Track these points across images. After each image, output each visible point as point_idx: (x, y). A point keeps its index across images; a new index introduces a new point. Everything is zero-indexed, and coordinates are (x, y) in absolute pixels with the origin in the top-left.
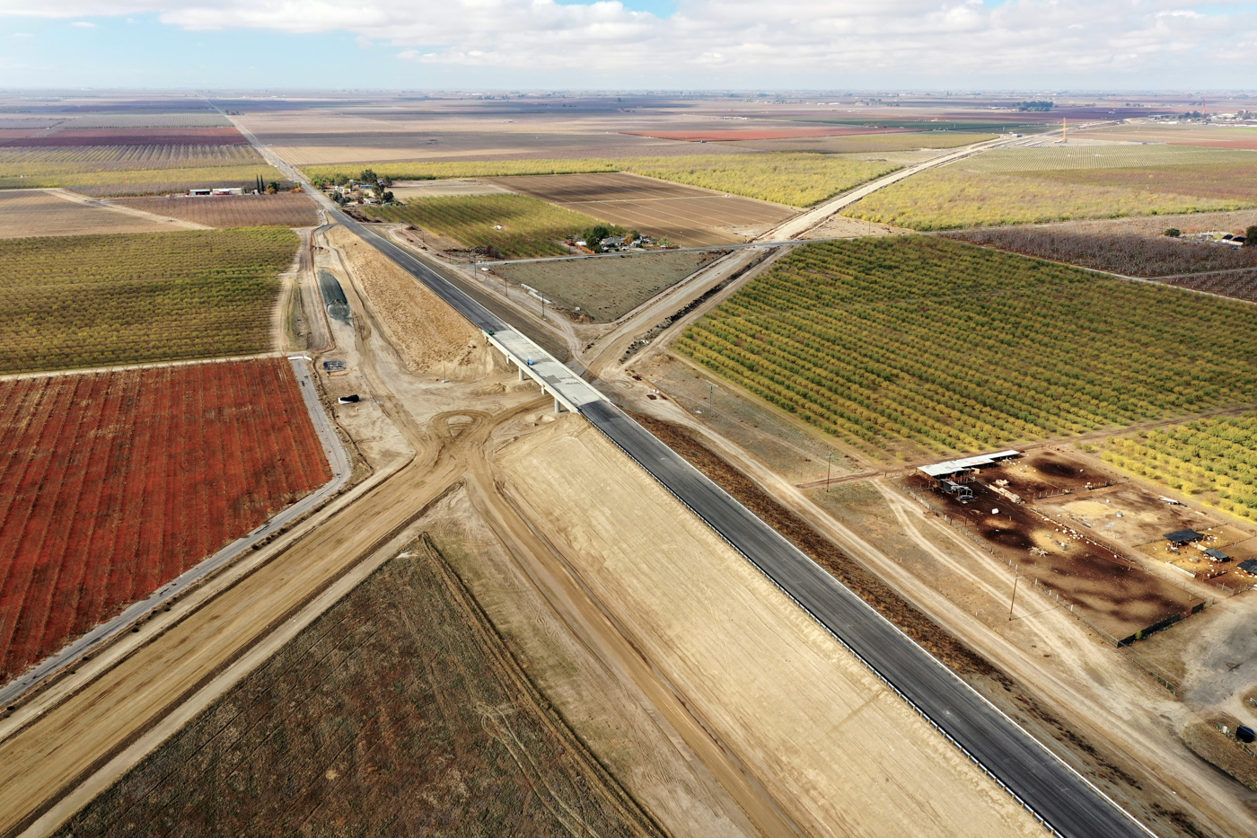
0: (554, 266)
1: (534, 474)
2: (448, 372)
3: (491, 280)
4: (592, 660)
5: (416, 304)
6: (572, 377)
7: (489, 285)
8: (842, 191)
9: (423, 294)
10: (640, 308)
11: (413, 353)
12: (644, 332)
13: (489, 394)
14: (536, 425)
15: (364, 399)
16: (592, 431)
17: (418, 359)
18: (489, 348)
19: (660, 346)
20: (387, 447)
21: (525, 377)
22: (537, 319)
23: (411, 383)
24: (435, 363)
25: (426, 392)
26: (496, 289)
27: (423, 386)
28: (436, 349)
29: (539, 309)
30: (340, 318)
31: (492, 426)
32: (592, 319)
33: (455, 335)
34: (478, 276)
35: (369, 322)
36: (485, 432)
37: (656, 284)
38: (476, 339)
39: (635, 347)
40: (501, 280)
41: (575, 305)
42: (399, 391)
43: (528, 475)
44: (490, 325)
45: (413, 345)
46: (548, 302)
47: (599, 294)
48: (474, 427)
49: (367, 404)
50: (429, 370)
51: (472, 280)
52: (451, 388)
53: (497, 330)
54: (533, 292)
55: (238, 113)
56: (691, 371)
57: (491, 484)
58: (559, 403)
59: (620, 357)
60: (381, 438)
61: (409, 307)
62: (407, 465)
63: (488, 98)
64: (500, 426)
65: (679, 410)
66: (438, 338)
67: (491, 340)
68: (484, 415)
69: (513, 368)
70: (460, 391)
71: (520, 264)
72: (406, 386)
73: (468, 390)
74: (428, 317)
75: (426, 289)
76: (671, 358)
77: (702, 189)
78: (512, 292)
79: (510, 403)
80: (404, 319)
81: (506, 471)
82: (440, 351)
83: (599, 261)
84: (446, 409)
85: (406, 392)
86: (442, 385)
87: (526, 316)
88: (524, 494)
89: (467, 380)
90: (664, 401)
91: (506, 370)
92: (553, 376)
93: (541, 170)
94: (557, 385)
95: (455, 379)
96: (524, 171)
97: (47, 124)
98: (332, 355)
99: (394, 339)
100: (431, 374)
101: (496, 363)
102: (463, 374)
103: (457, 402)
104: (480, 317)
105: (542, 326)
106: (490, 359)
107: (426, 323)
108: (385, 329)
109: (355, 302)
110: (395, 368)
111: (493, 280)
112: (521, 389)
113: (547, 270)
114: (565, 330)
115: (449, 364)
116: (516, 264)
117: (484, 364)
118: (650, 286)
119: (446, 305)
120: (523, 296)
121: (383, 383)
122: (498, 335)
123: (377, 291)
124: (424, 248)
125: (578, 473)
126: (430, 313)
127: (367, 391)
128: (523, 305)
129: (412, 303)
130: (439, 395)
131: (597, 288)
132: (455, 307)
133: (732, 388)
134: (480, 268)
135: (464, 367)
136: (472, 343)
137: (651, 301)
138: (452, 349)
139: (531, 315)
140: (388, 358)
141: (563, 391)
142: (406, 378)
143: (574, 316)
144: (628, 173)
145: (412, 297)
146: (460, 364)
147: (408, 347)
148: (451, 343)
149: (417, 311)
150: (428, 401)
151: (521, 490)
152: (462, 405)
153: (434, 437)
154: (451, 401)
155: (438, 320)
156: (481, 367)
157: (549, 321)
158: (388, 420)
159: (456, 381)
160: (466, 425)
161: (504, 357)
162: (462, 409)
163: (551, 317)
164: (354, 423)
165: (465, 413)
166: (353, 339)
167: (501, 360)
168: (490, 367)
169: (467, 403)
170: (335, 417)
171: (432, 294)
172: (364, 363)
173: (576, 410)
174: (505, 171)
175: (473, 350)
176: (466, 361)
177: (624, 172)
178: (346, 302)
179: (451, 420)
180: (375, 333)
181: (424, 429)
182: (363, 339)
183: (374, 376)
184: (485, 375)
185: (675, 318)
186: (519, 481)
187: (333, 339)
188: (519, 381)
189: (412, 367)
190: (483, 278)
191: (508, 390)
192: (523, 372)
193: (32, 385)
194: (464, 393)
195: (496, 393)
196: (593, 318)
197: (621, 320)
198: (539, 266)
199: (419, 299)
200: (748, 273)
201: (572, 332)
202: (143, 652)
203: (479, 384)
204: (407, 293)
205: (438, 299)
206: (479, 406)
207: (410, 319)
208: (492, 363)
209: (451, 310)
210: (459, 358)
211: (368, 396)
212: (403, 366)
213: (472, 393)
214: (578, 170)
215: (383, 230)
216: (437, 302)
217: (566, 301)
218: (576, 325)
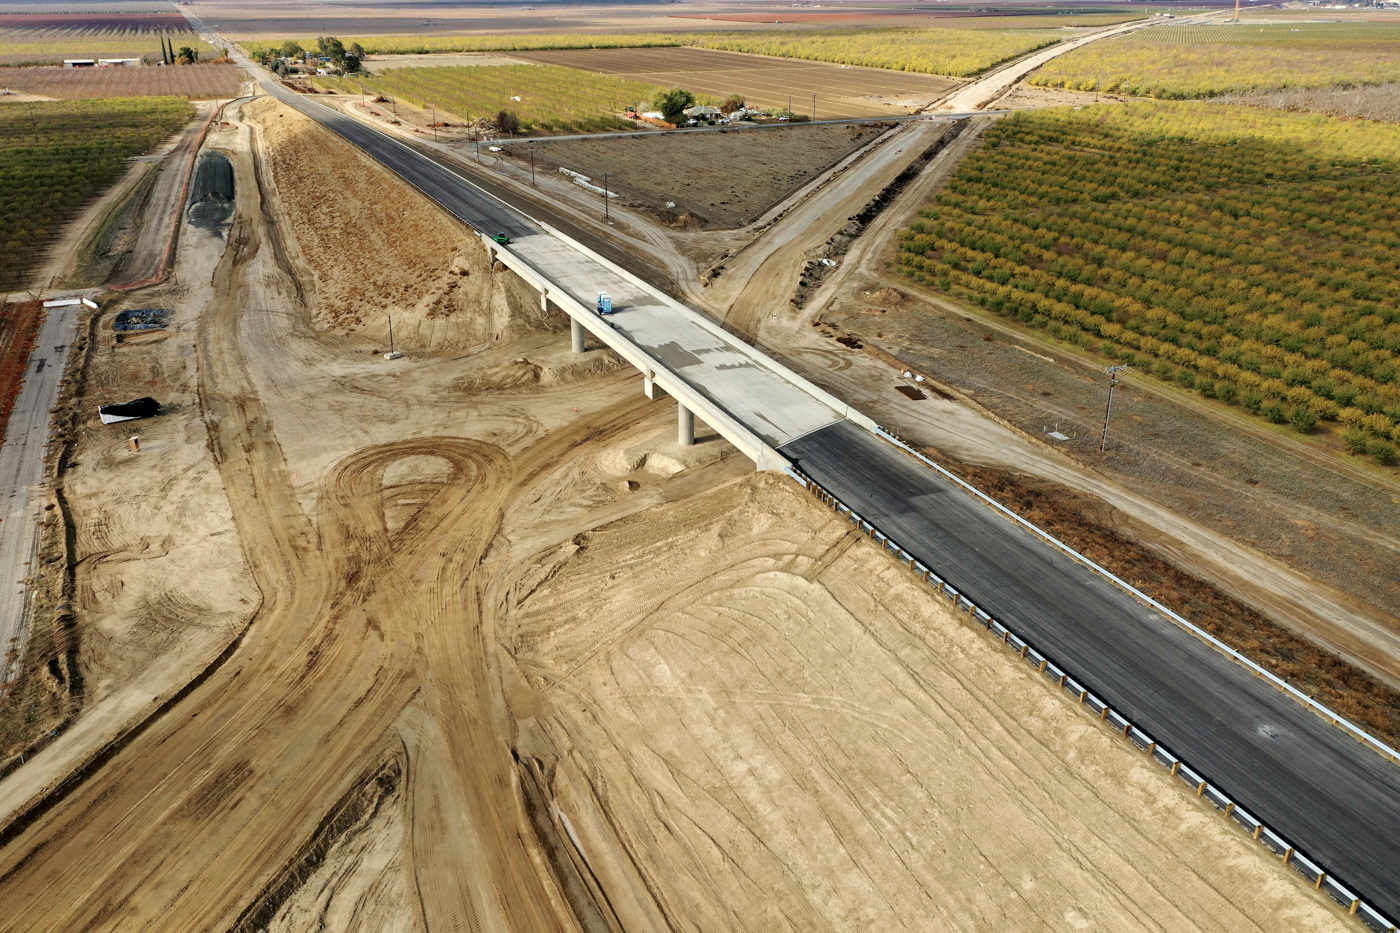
0: (612, 144)
1: (668, 740)
2: (403, 333)
3: (505, 164)
5: (355, 193)
6: (728, 348)
7: (501, 170)
8: (1004, 61)
9: (371, 174)
10: (786, 204)
11: (332, 289)
12: (818, 243)
13: (500, 387)
14: (633, 485)
15: (173, 409)
16: (871, 556)
17: (338, 303)
18: (499, 276)
19: (862, 269)
20: (173, 582)
21: (591, 343)
22: (595, 223)
23: (309, 362)
24: (375, 311)
25: (345, 384)
26: (514, 176)
27: (338, 369)
28: (380, 280)
29: (599, 207)
30: (206, 225)
31: (506, 489)
32: (704, 223)
33: (422, 249)
34: (483, 158)
35: (261, 231)
36: (485, 509)
37: (798, 167)
38: (467, 255)
39: (813, 275)
40: (522, 163)
41: (664, 199)
42: (273, 384)
43: (645, 735)
44: (501, 224)
45: (336, 272)
46: (611, 194)
47: (704, 183)
48: (455, 495)
49: (178, 421)
50: (359, 328)
51: (472, 164)
52: (407, 373)
53: (518, 235)
54: (582, 180)
56: (962, 325)
57: (502, 781)
58: (691, 416)
59: (791, 294)
60: (167, 543)
61: (340, 199)
62: (210, 670)
64: (529, 493)
65: (1002, 430)
66: (387, 256)
67: (504, 256)
68: (484, 452)
69: (559, 321)
70: (426, 379)
71: (555, 142)
72: (295, 368)
73: (448, 378)
74: (372, 215)
75: (377, 167)
76: (904, 296)
78: (543, 180)
79: (553, 414)
80: (327, 223)
81: (557, 698)
82: (386, 284)
83: (685, 137)
84: (384, 434)
85: (291, 386)
86: (385, 365)
87: (573, 218)
88: (640, 851)
89: (448, 352)
90: (946, 404)
91: (540, 327)
92: (673, 346)
94: (689, 370)
95: (418, 351)
98: (151, 295)
99: (301, 263)
100: (364, 339)
101: (516, 310)
102: (437, 337)
103: (416, 412)
104: (478, 210)
105: (608, 236)
106: (500, 301)
107: (367, 228)
108: (291, 244)
109: (249, 197)
110: (284, 322)
111: (506, 164)
112: (578, 373)
113: (602, 149)
114: (657, 242)
115: (406, 315)
116: (548, 142)
117: (488, 313)
118: (789, 169)
119: (409, 191)
120: (562, 186)
121: (242, 361)
122: (519, 245)
123: (294, 178)
124: (396, 122)
125: (872, 775)
126: (378, 207)
127: (193, 383)
128: (565, 200)
129: (348, 194)
130: (372, 392)
131: (696, 174)
132: (428, 193)
133: (1088, 363)
134: (485, 148)
135: (440, 321)
136: (459, 263)
137: (803, 192)
138: (413, 280)
139: (583, 217)
140: (276, 304)
141: (716, 392)
142: (301, 348)
143: (668, 218)
144: (694, 47)
145: (348, 182)
146: (432, 314)
147: (324, 278)
148: (411, 264)
149: (354, 207)
150: (340, 410)
151: (623, 821)
152: (425, 424)
153: (332, 534)
154: (400, 409)
155: (391, 219)
156: (480, 321)
157: (619, 226)
158: (214, 477)
159: (420, 355)
160: (432, 488)
161: (535, 294)
162: (428, 433)
163: (622, 220)
164: (112, 487)
165: (430, 448)
166: (216, 260)
167: (527, 301)
168: (502, 320)
169: (442, 416)
170: (66, 464)
171: (387, 175)
172: (215, 314)
173: (783, 466)
175: (462, 281)
176: (445, 307)
177: (689, 47)
178: (230, 197)
179: (393, 472)
180: (266, 251)
181: (308, 505)
182: (235, 263)
183: (225, 345)
184: (492, 340)
185: (865, 218)
186: (613, 769)
187: (172, 261)
188: (572, 352)
189: (323, 321)
190: (491, 161)
191: (547, 376)
192: (582, 329)
194: (435, 388)
195: (517, 385)
196: (706, 221)
197: (760, 223)
198: (587, 146)
199: (362, 185)
200: (945, 152)
201: (671, 247)
203: (477, 362)
204: (342, 176)
205: (397, 181)
206: (473, 426)
207: (338, 222)
208: (506, 310)
209: (420, 199)
210: (428, 299)
211: (188, 399)
212: (303, 320)
213: (456, 388)
215: (335, 103)
216: (393, 187)
217: (646, 194)
218: (674, 233)
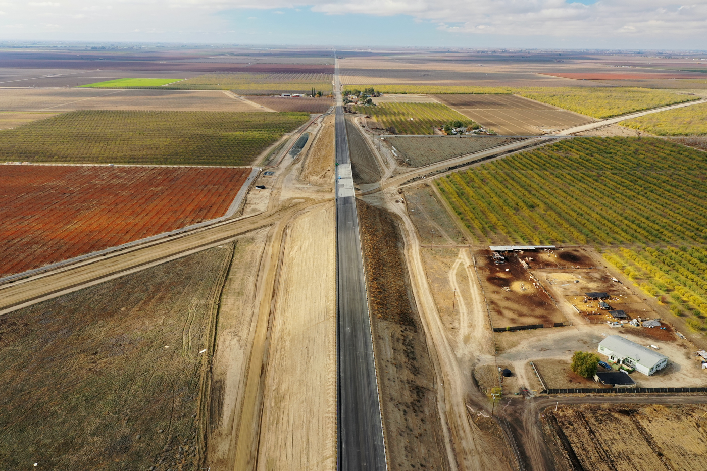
1: (302, 224)
2: (314, 181)
4: (252, 293)
6: (351, 186)
7: (377, 146)
9: (331, 145)
10: (440, 162)
11: (307, 171)
12: (428, 173)
13: (324, 192)
15: (267, 188)
17: (306, 174)
19: (429, 180)
20: (257, 207)
23: (294, 184)
24: (311, 176)
25: (297, 188)
27: (298, 186)
29: (389, 158)
30: (293, 154)
31: (310, 205)
33: (326, 164)
35: (303, 157)
36: (304, 207)
37: (463, 151)
38: (331, 167)
39: (415, 179)
40: (385, 144)
41: (408, 158)
42: (285, 187)
44: (343, 161)
46: (396, 155)
47: (427, 154)
48: (302, 204)
49: (267, 190)
50: (307, 179)
51: (371, 143)
53: (343, 164)
54: (394, 150)
55: (342, 58)
56: (431, 193)
57: (283, 227)
59: (402, 183)
60: (258, 204)
61: (322, 151)
62: (257, 215)
63: (483, 52)
64: (313, 205)
66: (320, 165)
68: (312, 200)
71: (403, 137)
72: (291, 184)
73: (316, 189)
75: (334, 144)
76: (428, 186)
77: (551, 106)
78: (384, 150)
80: (316, 157)
81: (295, 222)
82: (316, 171)
84: (298, 196)
85: (288, 187)
86: (307, 186)
88: (293, 232)
89: (321, 185)
90: (401, 204)
92: (343, 185)
93: (466, 91)
94: (340, 188)
95: (315, 184)
96: (456, 92)
97: (251, 61)
98: (273, 169)
99: (306, 165)
100: (306, 181)
102: (320, 182)
105: (381, 166)
107: (321, 159)
108: (307, 161)
109: (307, 148)
110: (294, 177)
113: (413, 141)
114: (391, 169)
115: (316, 178)
116: (401, 137)
117: (331, 179)
120: (387, 152)
121: (283, 182)
122: (340, 166)
124: (363, 126)
127: (272, 185)
131: (429, 151)
134: (380, 138)
135: (321, 179)
138: (321, 171)
140: (295, 173)
141: (339, 191)
142: (295, 181)
143: (402, 163)
144: (517, 95)
145: (326, 147)
146: (320, 178)
147: (308, 169)
148: (322, 168)
150: (294, 191)
151: (293, 230)
152: (307, 195)
153: (281, 206)
154: (304, 193)
155: (326, 157)
156: (329, 180)
157: (387, 164)
158: (268, 197)
160: (300, 203)
163: (390, 162)
164: (254, 196)
165: (304, 198)
166: (290, 163)
169: (310, 195)
170: (248, 193)
172: (283, 174)
174: (445, 91)
175: (328, 172)
176: (323, 176)
177: (515, 95)
178: (302, 147)
179: (295, 201)
180: (301, 162)
181: (279, 203)
182: (293, 164)
183: (281, 179)
185: (452, 168)
186: (296, 227)
187: (281, 162)
189: (302, 177)
190: (377, 142)
193: (146, 169)
195: (327, 192)
196: (410, 165)
197: (423, 167)
198: (411, 139)
200: (520, 150)
201: (393, 170)
202: (101, 262)
203: (323, 188)
206: (313, 196)
207: (318, 157)
209: (334, 153)
210: (321, 175)
211: (270, 187)
212: (298, 177)
213: (316, 191)
214: (487, 92)
217: (405, 156)
218: (398, 167)
